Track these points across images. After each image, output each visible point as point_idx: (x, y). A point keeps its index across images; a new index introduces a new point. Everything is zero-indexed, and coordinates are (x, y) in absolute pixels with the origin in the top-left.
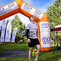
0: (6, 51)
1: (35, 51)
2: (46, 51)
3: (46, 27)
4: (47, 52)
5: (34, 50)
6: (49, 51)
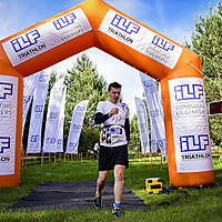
0: (49, 184)
1: (152, 187)
2: (193, 186)
3: (192, 96)
4: (198, 188)
5: (150, 182)
6: (205, 186)
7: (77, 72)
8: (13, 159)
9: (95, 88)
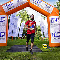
0: (15, 46)
1: (44, 47)
2: (56, 47)
5: (44, 45)
6: (59, 47)
7: (22, 12)
8: (5, 39)
9: (27, 18)
